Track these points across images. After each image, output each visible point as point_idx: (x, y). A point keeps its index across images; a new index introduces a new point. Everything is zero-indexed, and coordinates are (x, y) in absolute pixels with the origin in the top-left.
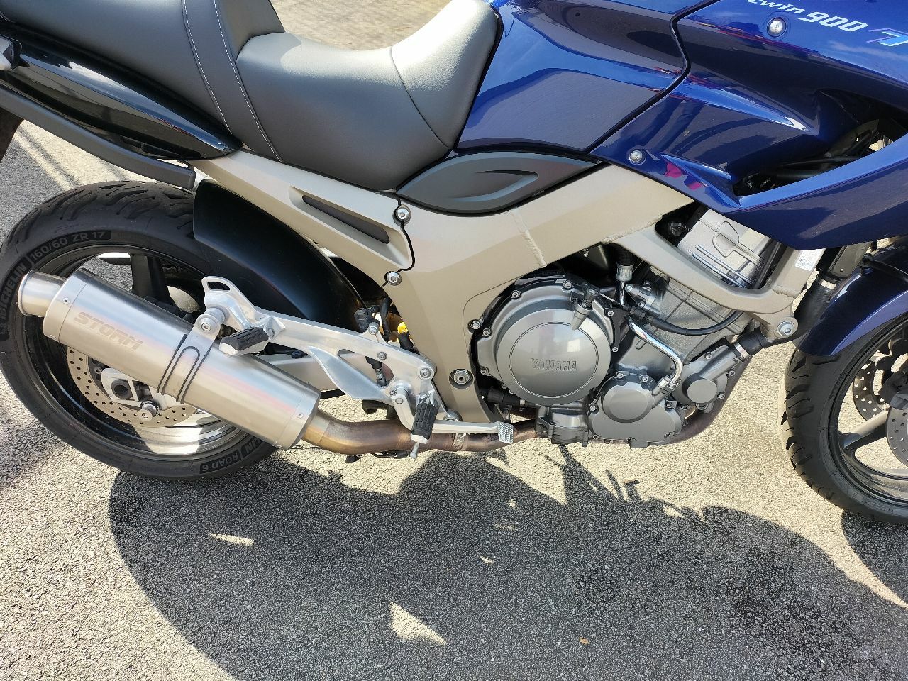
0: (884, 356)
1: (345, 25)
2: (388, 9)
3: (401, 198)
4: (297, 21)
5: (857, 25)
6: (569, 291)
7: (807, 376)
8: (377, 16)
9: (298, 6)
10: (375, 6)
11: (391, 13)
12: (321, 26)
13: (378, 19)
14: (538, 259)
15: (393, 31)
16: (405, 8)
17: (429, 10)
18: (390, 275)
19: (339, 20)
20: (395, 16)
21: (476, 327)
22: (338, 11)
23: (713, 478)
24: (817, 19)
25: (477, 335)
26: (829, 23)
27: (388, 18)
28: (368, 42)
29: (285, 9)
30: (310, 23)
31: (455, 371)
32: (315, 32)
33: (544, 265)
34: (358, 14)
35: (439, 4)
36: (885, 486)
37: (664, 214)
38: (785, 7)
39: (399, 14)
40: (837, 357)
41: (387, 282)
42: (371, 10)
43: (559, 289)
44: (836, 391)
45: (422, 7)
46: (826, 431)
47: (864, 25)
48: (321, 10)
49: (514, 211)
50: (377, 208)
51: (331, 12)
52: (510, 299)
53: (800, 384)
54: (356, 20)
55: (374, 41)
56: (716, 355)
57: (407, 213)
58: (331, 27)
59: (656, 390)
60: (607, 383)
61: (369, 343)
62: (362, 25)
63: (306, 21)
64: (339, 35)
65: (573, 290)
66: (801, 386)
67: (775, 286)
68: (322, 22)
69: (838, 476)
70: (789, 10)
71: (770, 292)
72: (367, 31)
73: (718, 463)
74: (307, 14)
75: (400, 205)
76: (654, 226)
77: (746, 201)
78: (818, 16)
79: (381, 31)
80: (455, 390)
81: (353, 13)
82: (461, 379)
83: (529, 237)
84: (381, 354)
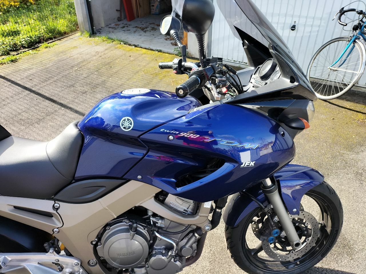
0: (259, 218)
1: (72, 89)
2: (90, 80)
3: (55, 200)
4: (53, 89)
5: (196, 136)
6: (128, 224)
7: (230, 233)
8: (85, 84)
9: (54, 82)
10: (84, 80)
11: (91, 82)
12: (62, 90)
13: (86, 85)
14: (112, 216)
15: (91, 90)
16: (96, 79)
17: (106, 79)
18: (55, 230)
19: (70, 87)
20: (92, 83)
21: (94, 243)
22: (69, 83)
23: (212, 271)
24: (183, 135)
25: (95, 246)
26: (194, 137)
27: (90, 84)
28: (81, 95)
29: (48, 84)
30: (58, 90)
31: (90, 261)
32: (59, 93)
33: (116, 217)
34: (78, 84)
35: (110, 76)
36: (270, 266)
37: (156, 193)
38: (172, 132)
39: (94, 82)
40: (238, 226)
41: (54, 233)
42: (83, 82)
43: (124, 224)
44: (241, 237)
45: (103, 78)
46: (242, 252)
47: (198, 136)
48: (63, 84)
49: (100, 200)
50: (46, 205)
51: (67, 84)
52: (106, 230)
53: (229, 236)
54: (77, 86)
55: (84, 95)
56: (189, 237)
57: (58, 205)
58: (66, 90)
59: (168, 256)
60: (150, 255)
61: (50, 257)
62: (79, 88)
63: (56, 89)
64: (69, 93)
65: (130, 223)
66: (229, 237)
67: (200, 214)
68: (63, 89)
69: (252, 267)
70: (174, 133)
71: (198, 217)
72: (81, 91)
73: (214, 263)
74: (57, 86)
75: (55, 203)
76: (153, 198)
77: (179, 190)
78: (183, 134)
79: (87, 90)
80: (91, 268)
81: (75, 83)
82: (93, 263)
83: (108, 208)
84: (56, 260)
